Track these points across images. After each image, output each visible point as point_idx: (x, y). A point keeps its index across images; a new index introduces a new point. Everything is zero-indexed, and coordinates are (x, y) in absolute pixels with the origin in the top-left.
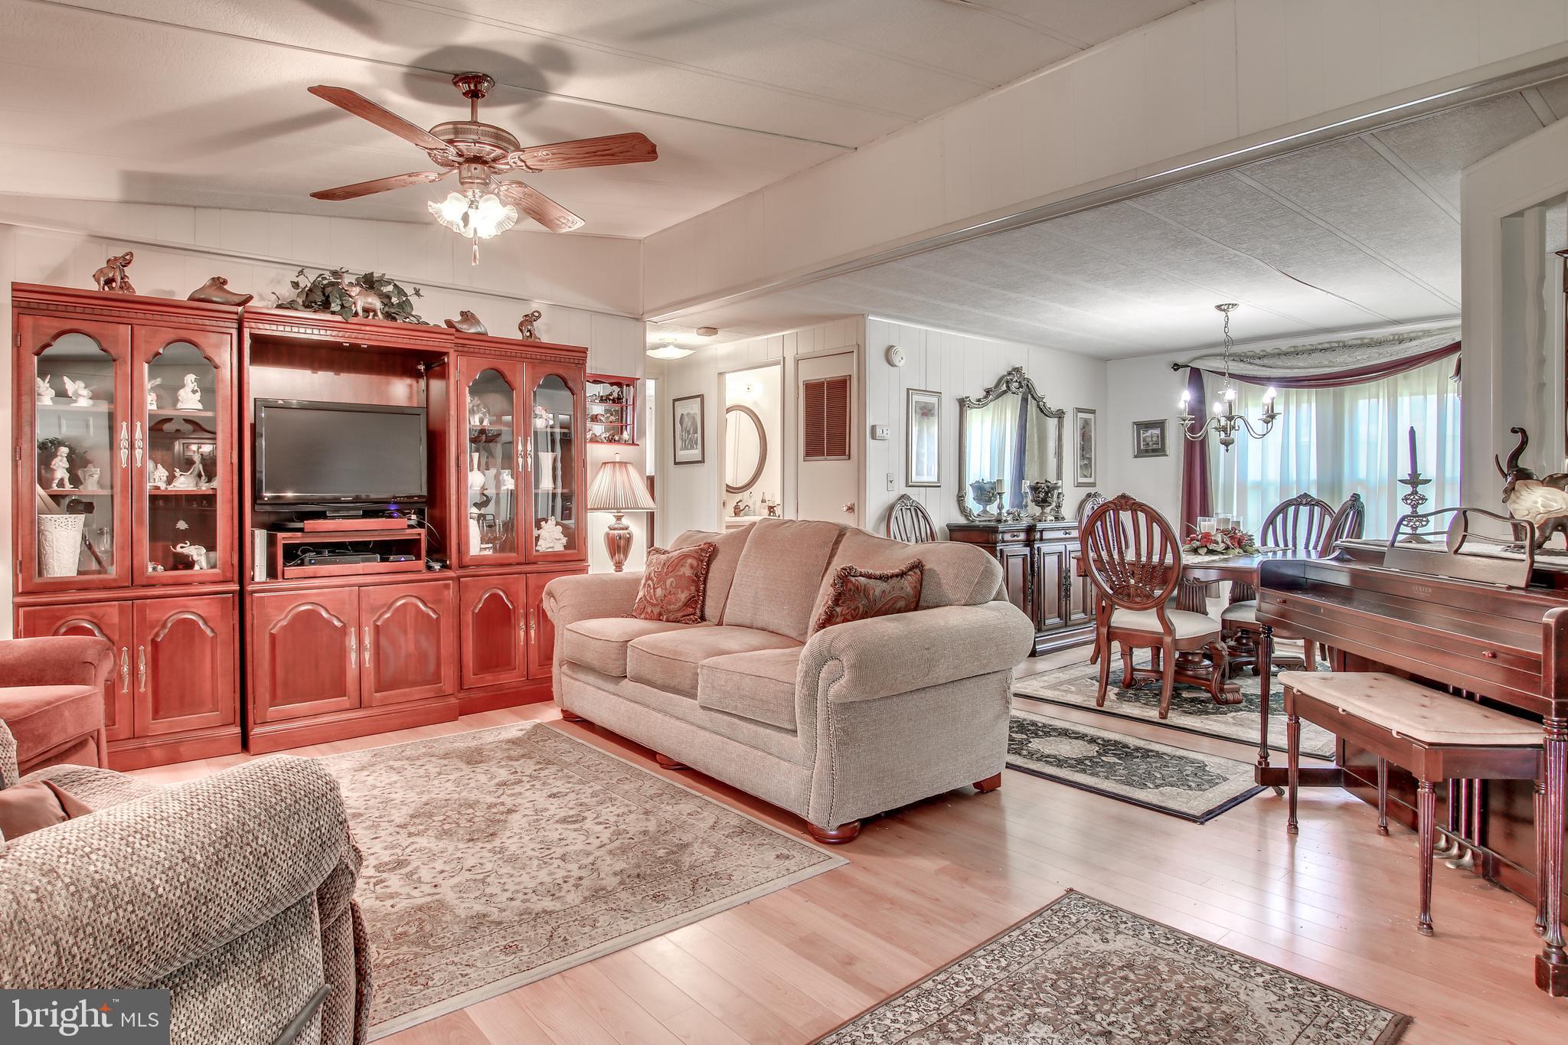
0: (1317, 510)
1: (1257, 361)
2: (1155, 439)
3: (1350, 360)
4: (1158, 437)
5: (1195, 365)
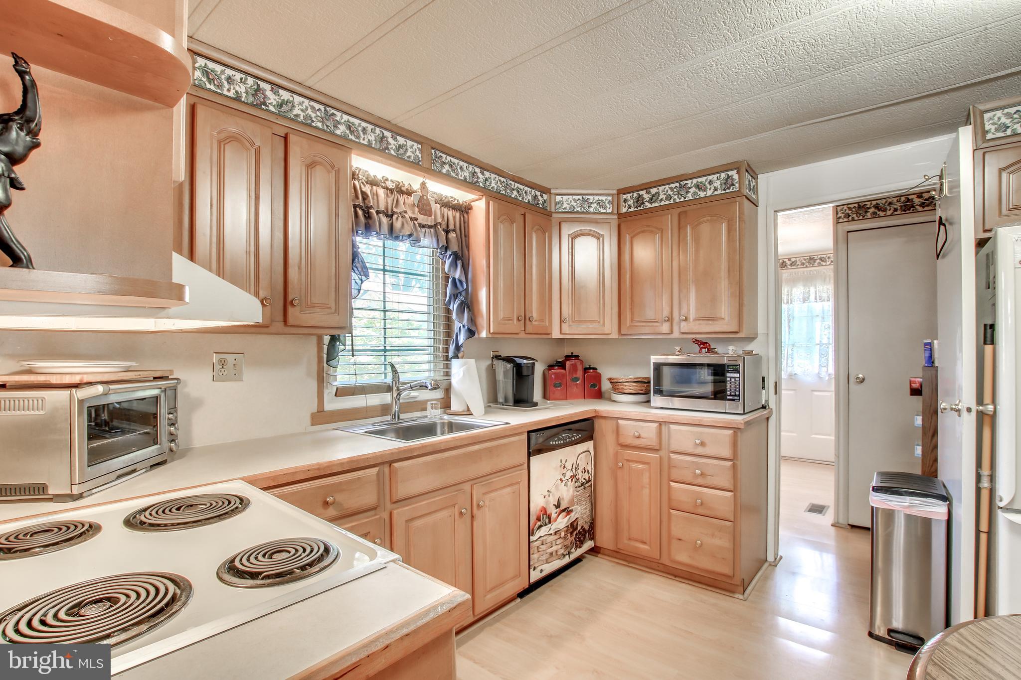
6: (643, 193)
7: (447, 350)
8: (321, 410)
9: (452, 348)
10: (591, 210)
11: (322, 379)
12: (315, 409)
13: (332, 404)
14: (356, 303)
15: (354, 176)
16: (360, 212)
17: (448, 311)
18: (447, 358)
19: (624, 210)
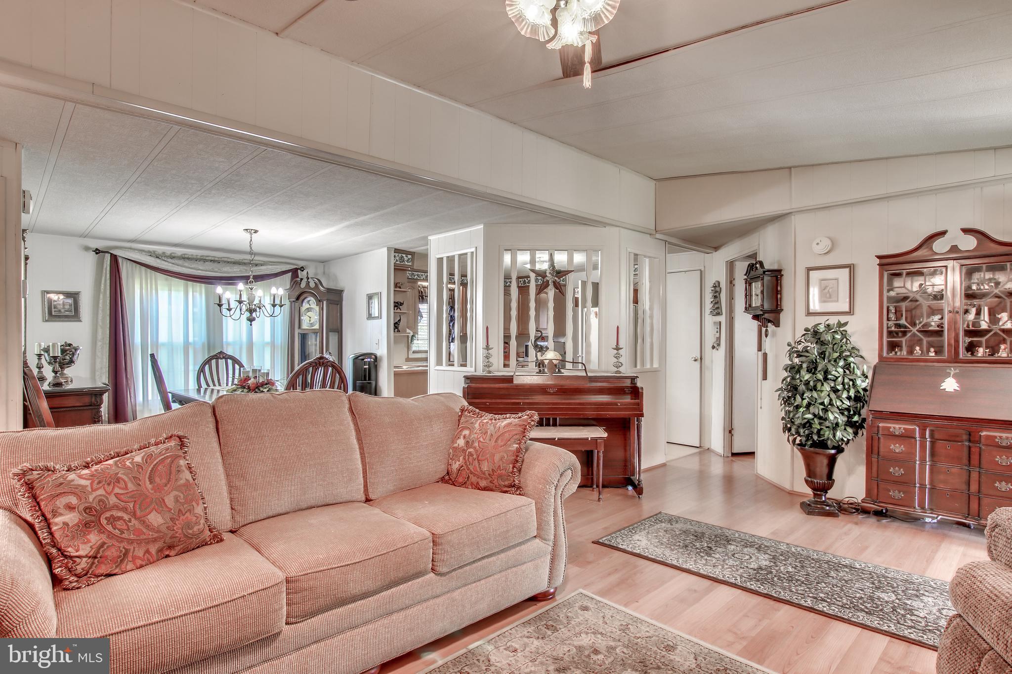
0: (230, 361)
1: (169, 260)
2: (67, 307)
3: (230, 270)
4: (71, 305)
5: (115, 252)
6: (526, 279)
7: (449, 340)
8: (408, 357)
9: (451, 339)
10: (507, 285)
11: (408, 348)
12: (406, 357)
13: (412, 356)
14: (419, 324)
15: (419, 287)
16: (420, 298)
17: (450, 326)
18: (449, 343)
19: (520, 285)
